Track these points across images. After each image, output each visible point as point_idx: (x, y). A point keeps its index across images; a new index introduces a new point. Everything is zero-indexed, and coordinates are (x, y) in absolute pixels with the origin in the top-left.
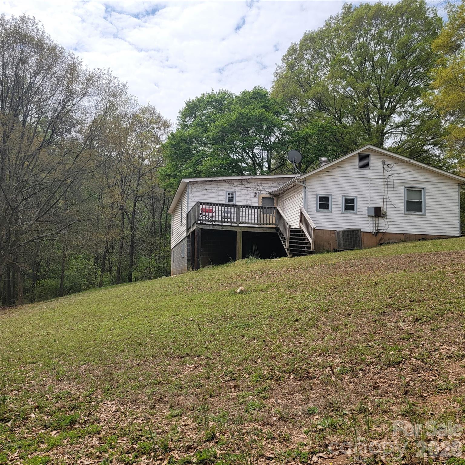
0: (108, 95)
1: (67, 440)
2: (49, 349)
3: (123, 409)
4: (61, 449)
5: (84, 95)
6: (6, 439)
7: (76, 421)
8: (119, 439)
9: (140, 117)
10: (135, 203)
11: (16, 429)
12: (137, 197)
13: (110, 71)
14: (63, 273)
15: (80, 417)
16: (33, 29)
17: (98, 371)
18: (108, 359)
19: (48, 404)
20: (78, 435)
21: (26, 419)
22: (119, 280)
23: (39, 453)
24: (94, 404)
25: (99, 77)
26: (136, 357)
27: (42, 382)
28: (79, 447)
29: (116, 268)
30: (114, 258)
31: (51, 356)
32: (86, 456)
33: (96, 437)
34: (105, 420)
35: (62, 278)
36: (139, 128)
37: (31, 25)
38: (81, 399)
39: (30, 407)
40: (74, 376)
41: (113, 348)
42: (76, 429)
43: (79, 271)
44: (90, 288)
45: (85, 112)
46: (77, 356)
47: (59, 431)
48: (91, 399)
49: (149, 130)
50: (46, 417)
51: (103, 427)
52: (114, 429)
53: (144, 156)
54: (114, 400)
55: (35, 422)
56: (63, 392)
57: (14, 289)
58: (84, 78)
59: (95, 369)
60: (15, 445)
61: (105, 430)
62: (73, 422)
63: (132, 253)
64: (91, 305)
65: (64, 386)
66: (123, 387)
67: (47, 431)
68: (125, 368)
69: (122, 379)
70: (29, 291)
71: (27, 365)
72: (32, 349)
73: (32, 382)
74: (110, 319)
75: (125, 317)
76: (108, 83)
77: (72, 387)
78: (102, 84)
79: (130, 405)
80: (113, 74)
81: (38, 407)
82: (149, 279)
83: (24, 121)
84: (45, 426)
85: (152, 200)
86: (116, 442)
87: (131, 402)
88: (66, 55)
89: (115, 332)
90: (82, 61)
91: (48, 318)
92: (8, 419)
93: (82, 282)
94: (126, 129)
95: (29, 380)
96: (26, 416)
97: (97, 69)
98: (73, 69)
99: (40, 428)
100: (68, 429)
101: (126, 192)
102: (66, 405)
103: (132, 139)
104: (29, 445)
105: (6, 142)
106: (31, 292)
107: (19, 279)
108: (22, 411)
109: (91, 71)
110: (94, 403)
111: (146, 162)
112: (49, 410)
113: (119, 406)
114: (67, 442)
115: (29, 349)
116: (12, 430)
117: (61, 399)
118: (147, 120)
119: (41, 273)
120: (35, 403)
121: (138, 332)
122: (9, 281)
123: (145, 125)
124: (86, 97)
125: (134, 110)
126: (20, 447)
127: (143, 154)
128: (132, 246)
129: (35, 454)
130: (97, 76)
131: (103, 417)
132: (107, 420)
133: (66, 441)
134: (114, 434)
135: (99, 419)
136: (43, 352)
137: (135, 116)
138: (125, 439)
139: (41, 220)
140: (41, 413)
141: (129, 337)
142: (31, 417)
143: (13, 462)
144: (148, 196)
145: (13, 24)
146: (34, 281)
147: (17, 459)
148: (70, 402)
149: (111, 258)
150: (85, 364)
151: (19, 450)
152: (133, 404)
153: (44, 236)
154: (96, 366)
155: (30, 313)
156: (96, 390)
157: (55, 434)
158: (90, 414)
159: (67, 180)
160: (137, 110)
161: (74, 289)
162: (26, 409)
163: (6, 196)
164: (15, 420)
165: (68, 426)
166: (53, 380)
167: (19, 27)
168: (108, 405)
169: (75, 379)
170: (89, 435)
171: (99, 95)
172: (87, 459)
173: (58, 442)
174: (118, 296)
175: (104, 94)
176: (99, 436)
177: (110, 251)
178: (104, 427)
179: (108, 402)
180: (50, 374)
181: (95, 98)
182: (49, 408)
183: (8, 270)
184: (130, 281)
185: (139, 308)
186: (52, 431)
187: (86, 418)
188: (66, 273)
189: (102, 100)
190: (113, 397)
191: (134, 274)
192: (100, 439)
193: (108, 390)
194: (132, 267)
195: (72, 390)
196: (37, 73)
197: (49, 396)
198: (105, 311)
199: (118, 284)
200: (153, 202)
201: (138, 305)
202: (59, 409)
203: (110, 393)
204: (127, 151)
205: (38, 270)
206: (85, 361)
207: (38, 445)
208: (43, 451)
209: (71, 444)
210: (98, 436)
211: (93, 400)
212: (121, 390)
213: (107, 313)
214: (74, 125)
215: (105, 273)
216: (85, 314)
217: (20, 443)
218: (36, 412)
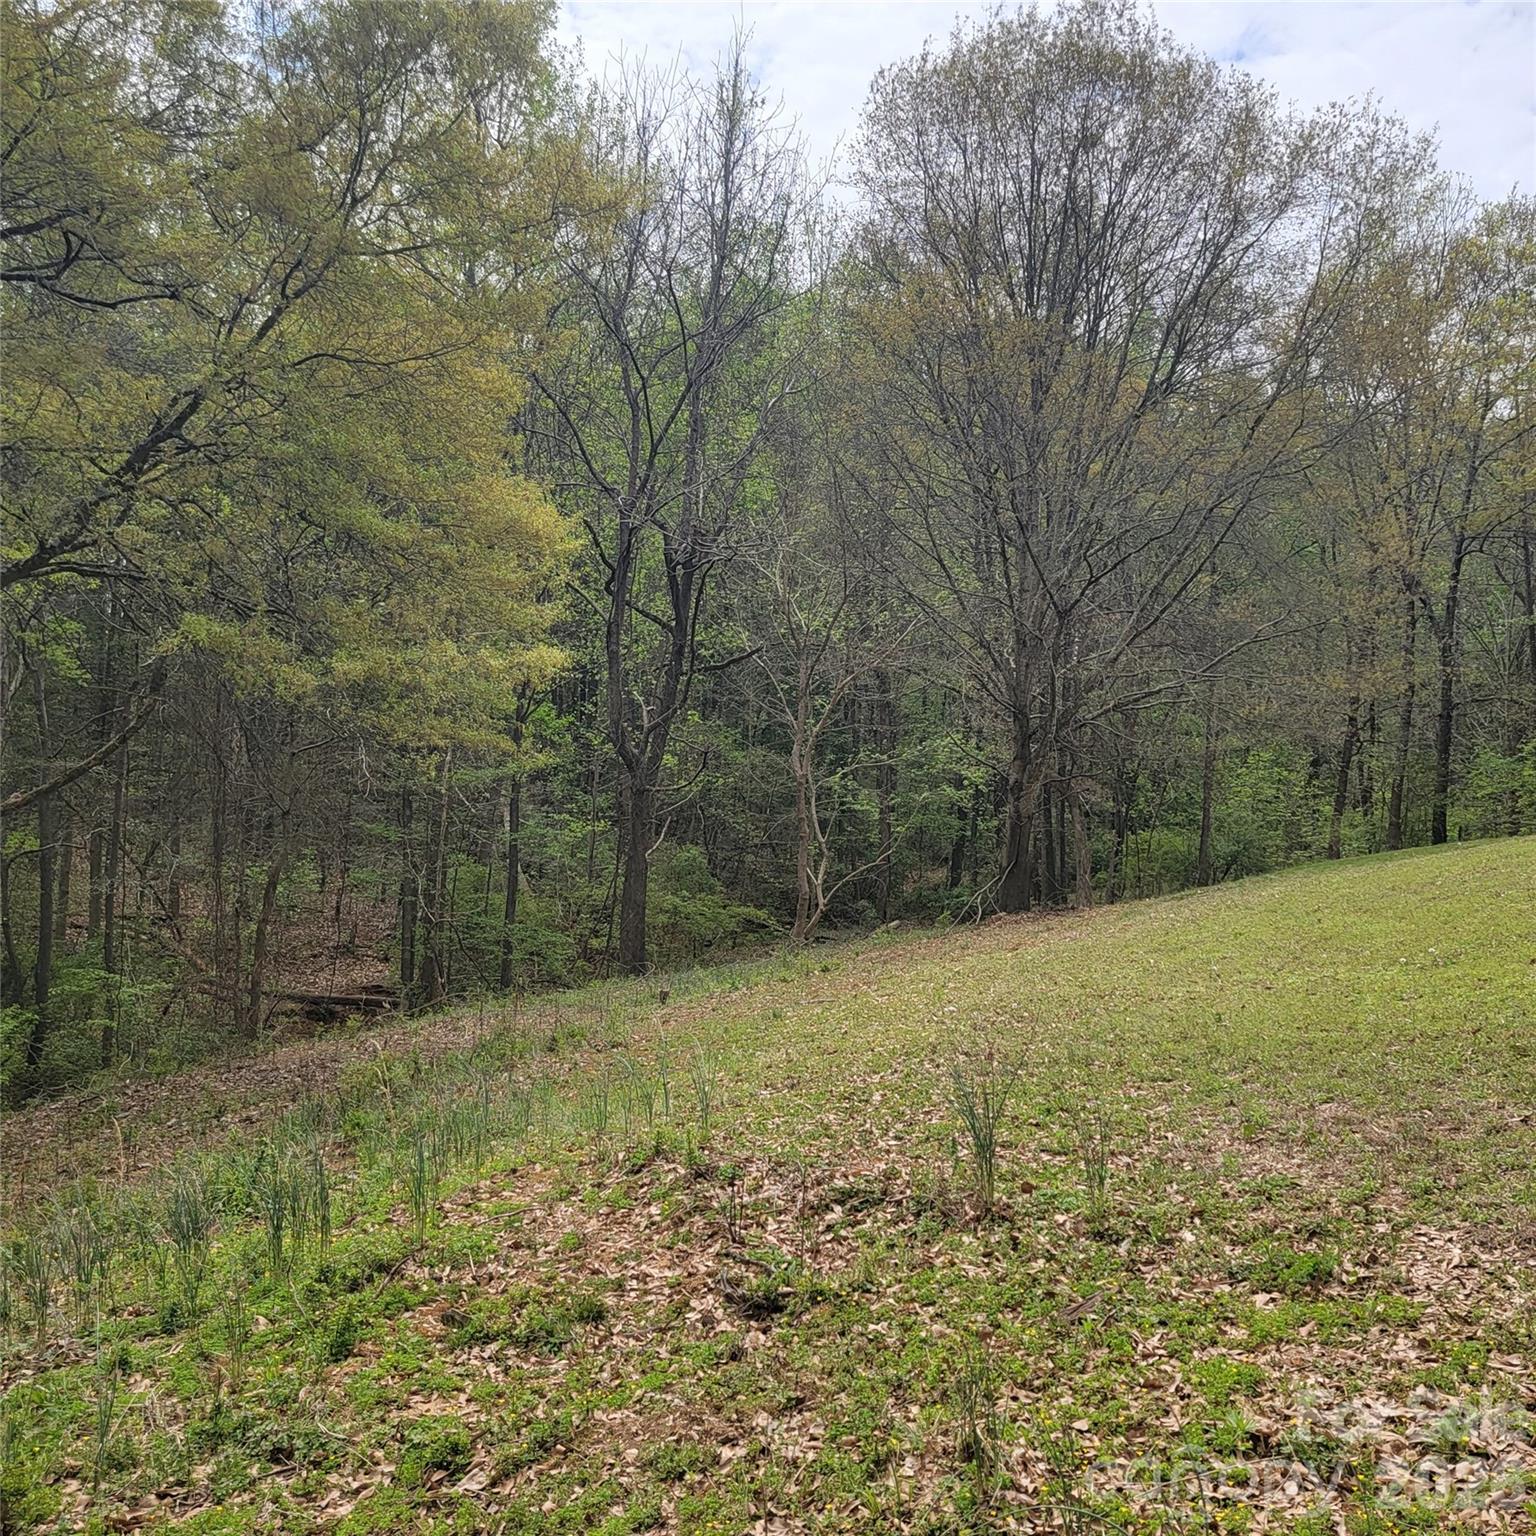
0: (1365, 190)
1: (1308, 1327)
2: (1204, 1041)
3: (1491, 1262)
4: (1291, 1353)
5: (1284, 206)
6: (1120, 1292)
7: (1330, 1274)
8: (1492, 1355)
9: (1480, 248)
10: (1458, 563)
11: (1143, 1268)
12: (1463, 541)
13: (1374, 101)
14: (1206, 811)
15: (1340, 1264)
16: (1120, 29)
17: (1379, 1126)
18: (1410, 1093)
19: (1231, 1210)
20: (1345, 1320)
21: (1170, 1242)
22: (1398, 837)
23: (1224, 1351)
24: (1381, 1230)
25: (1334, 134)
26: (1512, 1095)
27: (1201, 1140)
28: (1353, 1358)
29: (1388, 795)
30: (1379, 759)
31: (1215, 1065)
32: (1380, 1389)
33: (1406, 1337)
34: (1428, 1287)
35: (1205, 829)
36: (1475, 289)
37: (1115, 16)
38: (1336, 1209)
39: (1175, 1210)
40: (1300, 1133)
41: (1423, 1059)
42: (1331, 1298)
43: (1260, 806)
44: (1297, 861)
45: (1284, 267)
46: (1299, 1071)
47: (1275, 1295)
48: (1369, 1212)
49: (1513, 290)
50: (1228, 1249)
51: (1426, 1307)
52: (1465, 1321)
53: (1493, 388)
54: (1453, 1228)
55: (1197, 1256)
56: (1273, 1179)
57: (1062, 860)
58: (1283, 149)
59: (1368, 1119)
60: (1149, 1314)
61: (1434, 1318)
62: (1320, 1278)
63: (1445, 743)
64: (1319, 915)
65: (1272, 1161)
66: (1480, 1191)
67: (1239, 1289)
68: (1480, 1131)
69: (1472, 1163)
70: (1107, 866)
71: (1145, 1085)
72: (1151, 1037)
73: (1170, 1135)
74: (1395, 962)
75: (1451, 960)
76: (1364, 146)
77: (1300, 1166)
78: (1346, 155)
79: (1514, 1252)
80: (1384, 112)
81: (1200, 1214)
82: (1511, 834)
83: (1093, 330)
84: (1232, 1275)
85: (1525, 547)
86: (1484, 1366)
87: (1518, 1245)
88: (1220, 85)
89: (1420, 1007)
90: (1273, 91)
91: (1183, 948)
92: (1117, 1234)
93: (1270, 842)
94: (1427, 299)
95: (1159, 1128)
96: (1167, 1236)
97: (1326, 108)
98: (1246, 125)
99: (1215, 1277)
100: (1308, 1295)
101: (1425, 526)
102: (1290, 1221)
103: (1447, 331)
104: (1190, 1323)
105: (1041, 407)
106: (1110, 870)
107: (1078, 827)
108: (1153, 1218)
109: (1308, 120)
110: (1382, 1228)
111: (1503, 408)
112: (1235, 1226)
113: (1475, 1249)
114: (1310, 1334)
115: (1143, 1036)
116: (1131, 1267)
117: (1269, 1199)
118: (1508, 253)
119: (1141, 811)
120: (1188, 1200)
121: (1510, 1012)
122: (1049, 834)
123: (1497, 272)
124: (1289, 213)
125: (1458, 225)
126: (1163, 1323)
127: (1487, 381)
128: (1446, 718)
129: (1213, 1351)
130: (1327, 133)
131: (1420, 1273)
132: (1435, 1288)
133: (1304, 1331)
134: (1469, 1338)
135: (1409, 1282)
136: (1185, 1049)
137: (1460, 247)
138: (1515, 1362)
139: (1142, 641)
140: (1211, 1232)
141: (1475, 1025)
142: (1182, 1240)
143: (1151, 1361)
144: (1507, 534)
145: (1061, 29)
146: (1120, 834)
147: (1161, 1356)
148: (1299, 1213)
149: (1368, 759)
150: (1332, 1099)
151: (1161, 1330)
152: (1527, 1253)
153: (1151, 694)
154: (1372, 1111)
155: (1124, 929)
156: (1383, 1186)
157: (1266, 1304)
158: (1374, 1259)
159: (1224, 504)
160: (1466, 221)
161: (1244, 864)
162: (1165, 1213)
163: (1041, 575)
164: (1136, 1242)
165: (1305, 1285)
166: (1233, 1139)
167: (1079, 33)
168: (1432, 1240)
169: (1307, 1143)
170: (1380, 1326)
171: (1334, 195)
172: (1383, 1400)
173: (1279, 1329)
174: (1413, 886)
175: (1349, 189)
176: (1419, 1335)
177: (1364, 735)
178: (1429, 1310)
179: (1433, 1232)
180: (1221, 1118)
181: (1320, 209)
182: (1234, 1222)
183: (1047, 801)
184: (1440, 837)
185: (1500, 929)
186: (1254, 1293)
187: (1362, 1272)
188: (1217, 810)
189: (1345, 210)
190: (1449, 1219)
191: (1455, 817)
192: (1423, 1344)
193: (1427, 1191)
194: (1445, 790)
195: (1300, 1177)
196: (1130, 168)
197: (1228, 1186)
198: (1371, 936)
199: (1394, 848)
200: (1527, 555)
201: (1492, 918)
202: (1268, 1230)
203: (1436, 1204)
204: (1429, 380)
205: (1130, 800)
206: (1329, 1091)
207: (1218, 1328)
208: (1237, 1347)
209: (1324, 1344)
210: (1411, 1334)
211: (1378, 1218)
212: (1475, 1198)
213: (1380, 942)
214: (1246, 318)
215: (1348, 812)
216: (1303, 943)
217: (1161, 1309)
218: (1195, 1227)
